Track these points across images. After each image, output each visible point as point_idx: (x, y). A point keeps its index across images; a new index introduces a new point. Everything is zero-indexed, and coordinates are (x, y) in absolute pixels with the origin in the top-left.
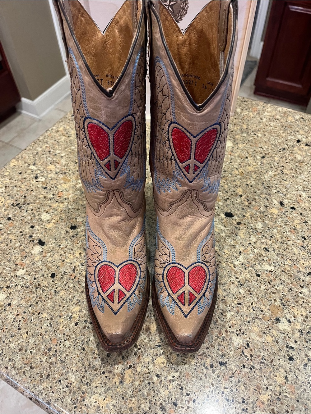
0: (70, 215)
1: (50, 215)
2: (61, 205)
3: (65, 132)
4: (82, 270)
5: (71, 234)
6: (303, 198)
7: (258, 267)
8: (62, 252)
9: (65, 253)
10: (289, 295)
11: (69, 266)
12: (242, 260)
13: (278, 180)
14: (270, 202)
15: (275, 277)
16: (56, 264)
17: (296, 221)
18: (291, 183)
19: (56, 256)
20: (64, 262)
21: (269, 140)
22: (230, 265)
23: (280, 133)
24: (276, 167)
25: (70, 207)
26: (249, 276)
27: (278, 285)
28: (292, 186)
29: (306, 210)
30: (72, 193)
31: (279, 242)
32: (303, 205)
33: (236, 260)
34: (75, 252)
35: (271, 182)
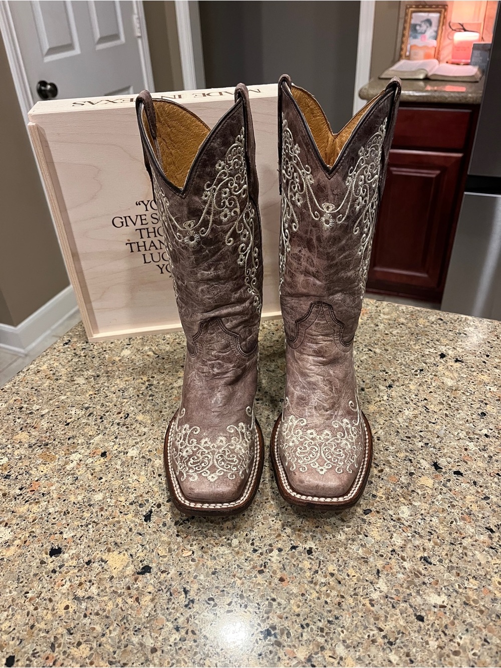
0: (50, 525)
1: (12, 531)
2: (35, 508)
3: (51, 372)
4: (70, 643)
5: (51, 566)
6: (471, 453)
7: (418, 600)
8: (32, 608)
10: (486, 654)
11: (44, 637)
12: (385, 589)
13: (422, 423)
14: (415, 465)
15: (452, 618)
16: (18, 635)
17: (468, 497)
18: (445, 428)
19: (19, 617)
20: (33, 630)
21: (394, 358)
22: (363, 601)
23: (411, 346)
24: (415, 401)
25: (51, 510)
26: (402, 622)
27: (460, 634)
28: (447, 432)
29: (482, 475)
30: (57, 482)
31: (446, 542)
32: (474, 466)
33: (373, 589)
34: (56, 604)
35: (411, 428)
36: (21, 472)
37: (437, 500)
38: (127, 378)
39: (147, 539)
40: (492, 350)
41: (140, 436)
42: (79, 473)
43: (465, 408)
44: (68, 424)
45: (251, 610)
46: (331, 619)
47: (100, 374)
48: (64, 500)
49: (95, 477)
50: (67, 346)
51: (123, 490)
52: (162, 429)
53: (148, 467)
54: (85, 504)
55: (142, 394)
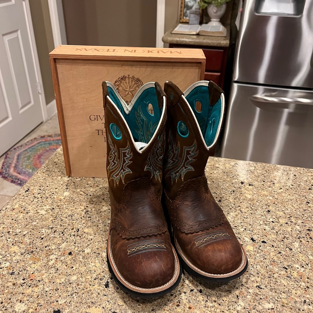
0: (49, 298)
1: (25, 304)
2: (36, 289)
6: (267, 231)
7: (260, 308)
12: (243, 304)
13: (241, 218)
14: (242, 240)
17: (271, 253)
18: (252, 220)
21: (218, 186)
23: (225, 179)
24: (234, 208)
25: (47, 289)
28: (254, 222)
29: (275, 241)
30: (46, 272)
31: (266, 277)
32: (271, 237)
33: (237, 306)
35: (236, 222)
36: (21, 270)
37: (257, 257)
38: (71, 209)
39: (110, 298)
40: (265, 178)
41: (89, 241)
42: (58, 266)
43: (259, 209)
44: (42, 239)
47: (54, 207)
48: (53, 283)
49: (69, 267)
50: (27, 192)
51: (88, 272)
52: (101, 236)
53: (99, 258)
54: (67, 283)
55: (84, 217)
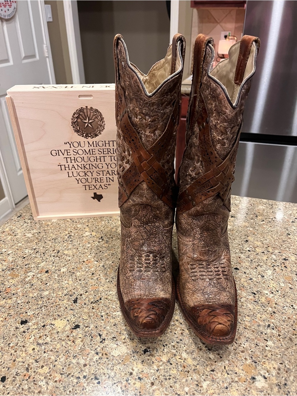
0: (19, 309)
2: (9, 301)
3: (12, 232)
4: (37, 367)
5: (22, 330)
6: (242, 259)
8: (13, 351)
9: (16, 351)
10: (257, 351)
11: (22, 365)
15: (239, 335)
16: (6, 365)
17: (242, 279)
19: (6, 357)
20: (15, 362)
25: (19, 302)
27: (244, 343)
29: (248, 269)
30: (21, 287)
32: (244, 265)
34: (27, 348)
38: (56, 233)
39: (76, 312)
41: (67, 261)
42: (34, 282)
43: (238, 238)
44: (24, 258)
45: (136, 341)
46: (178, 341)
47: (41, 231)
48: (26, 296)
49: (43, 283)
50: (19, 218)
51: (60, 289)
52: (79, 257)
53: (73, 277)
54: (39, 297)
55: (66, 240)
